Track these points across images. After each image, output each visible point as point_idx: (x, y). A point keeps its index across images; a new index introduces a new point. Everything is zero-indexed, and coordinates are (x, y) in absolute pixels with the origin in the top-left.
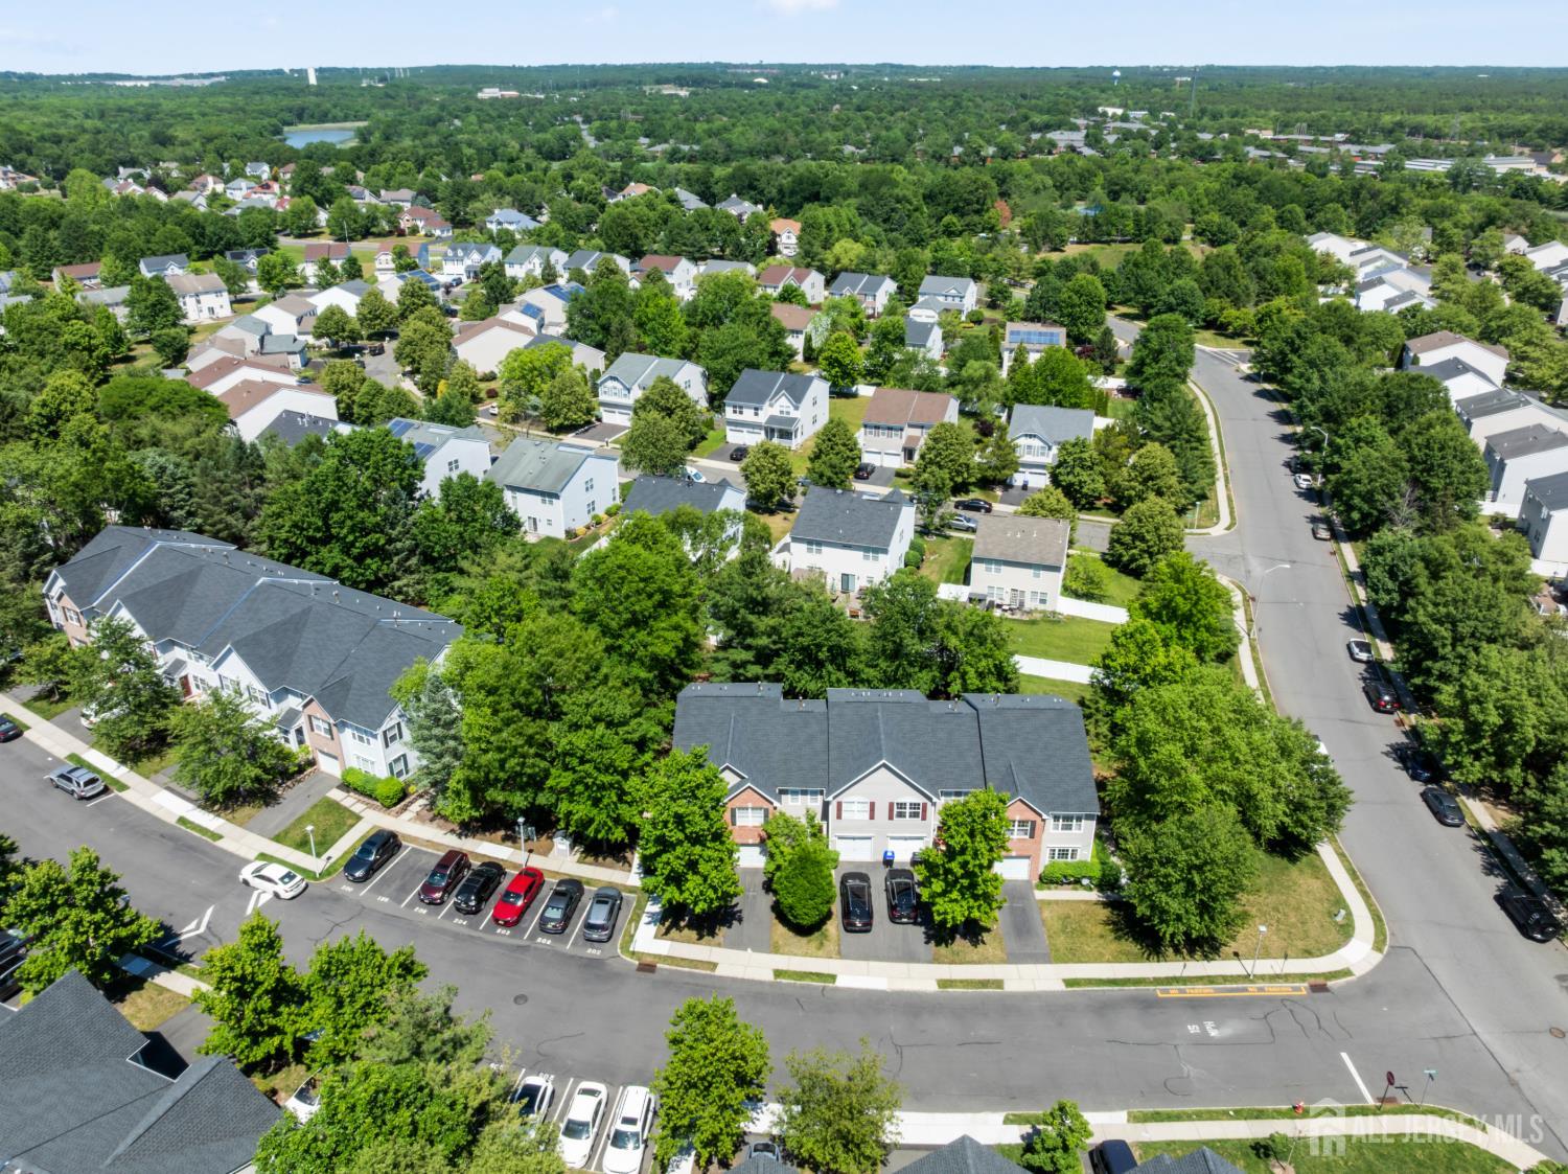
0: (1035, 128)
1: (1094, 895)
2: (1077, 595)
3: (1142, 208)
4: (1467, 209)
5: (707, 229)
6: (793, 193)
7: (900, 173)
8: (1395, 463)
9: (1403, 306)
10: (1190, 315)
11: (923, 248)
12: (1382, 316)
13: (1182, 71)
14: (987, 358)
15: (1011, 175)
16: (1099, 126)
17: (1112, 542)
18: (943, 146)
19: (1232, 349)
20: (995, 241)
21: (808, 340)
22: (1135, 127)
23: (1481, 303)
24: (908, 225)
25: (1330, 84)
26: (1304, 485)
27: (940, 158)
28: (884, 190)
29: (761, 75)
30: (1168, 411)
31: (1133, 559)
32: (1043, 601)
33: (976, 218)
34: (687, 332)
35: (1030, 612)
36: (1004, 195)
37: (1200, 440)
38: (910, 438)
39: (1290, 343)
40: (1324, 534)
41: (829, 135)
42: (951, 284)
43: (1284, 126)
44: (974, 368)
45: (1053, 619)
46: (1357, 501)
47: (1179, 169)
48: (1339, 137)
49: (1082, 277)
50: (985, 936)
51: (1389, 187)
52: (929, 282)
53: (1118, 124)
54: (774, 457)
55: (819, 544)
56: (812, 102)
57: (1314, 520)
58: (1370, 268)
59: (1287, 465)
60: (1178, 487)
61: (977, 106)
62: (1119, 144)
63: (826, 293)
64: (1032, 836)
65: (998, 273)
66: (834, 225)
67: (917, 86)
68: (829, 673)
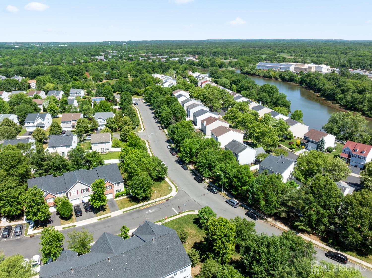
0: (92, 56)
1: (126, 197)
2: (114, 147)
3: (119, 72)
4: (181, 67)
5: (10, 84)
6: (33, 74)
7: (60, 67)
8: (170, 113)
9: (171, 86)
10: (131, 92)
11: (69, 84)
12: (167, 88)
13: (124, 42)
14: (88, 105)
15: (88, 66)
16: (107, 54)
17: (120, 136)
18: (70, 61)
19: (141, 98)
20: (86, 81)
21: (44, 106)
22: (115, 54)
23: (184, 84)
24: (64, 79)
25: (155, 44)
26: (157, 120)
27: (70, 64)
28: (57, 71)
29: (17, 45)
30: (128, 110)
31: (125, 139)
32: (108, 150)
33: (81, 76)
34: (9, 108)
35: (106, 152)
36: (87, 71)
37: (135, 115)
38: (73, 123)
39: (150, 95)
40: (161, 128)
41: (39, 59)
42: (77, 91)
43: (147, 53)
44: (85, 107)
45: (111, 153)
46: (165, 121)
47: (126, 63)
48: (158, 55)
49: (107, 86)
50: (106, 209)
51: (167, 64)
52: (72, 91)
53: (111, 54)
54: (40, 131)
55: (55, 147)
56: (33, 52)
57: (159, 126)
58: (165, 80)
59: (153, 118)
60: (132, 124)
61: (78, 51)
62: (112, 58)
63: (46, 96)
64: (111, 189)
65: (88, 87)
66: (45, 80)
67: (61, 47)
68: (63, 170)
